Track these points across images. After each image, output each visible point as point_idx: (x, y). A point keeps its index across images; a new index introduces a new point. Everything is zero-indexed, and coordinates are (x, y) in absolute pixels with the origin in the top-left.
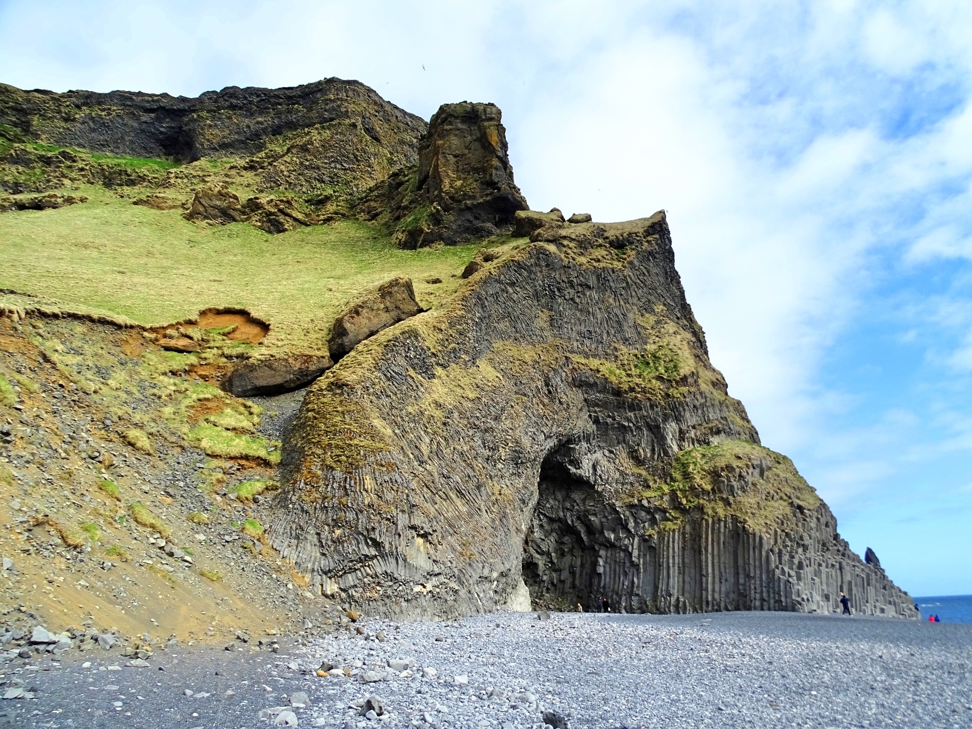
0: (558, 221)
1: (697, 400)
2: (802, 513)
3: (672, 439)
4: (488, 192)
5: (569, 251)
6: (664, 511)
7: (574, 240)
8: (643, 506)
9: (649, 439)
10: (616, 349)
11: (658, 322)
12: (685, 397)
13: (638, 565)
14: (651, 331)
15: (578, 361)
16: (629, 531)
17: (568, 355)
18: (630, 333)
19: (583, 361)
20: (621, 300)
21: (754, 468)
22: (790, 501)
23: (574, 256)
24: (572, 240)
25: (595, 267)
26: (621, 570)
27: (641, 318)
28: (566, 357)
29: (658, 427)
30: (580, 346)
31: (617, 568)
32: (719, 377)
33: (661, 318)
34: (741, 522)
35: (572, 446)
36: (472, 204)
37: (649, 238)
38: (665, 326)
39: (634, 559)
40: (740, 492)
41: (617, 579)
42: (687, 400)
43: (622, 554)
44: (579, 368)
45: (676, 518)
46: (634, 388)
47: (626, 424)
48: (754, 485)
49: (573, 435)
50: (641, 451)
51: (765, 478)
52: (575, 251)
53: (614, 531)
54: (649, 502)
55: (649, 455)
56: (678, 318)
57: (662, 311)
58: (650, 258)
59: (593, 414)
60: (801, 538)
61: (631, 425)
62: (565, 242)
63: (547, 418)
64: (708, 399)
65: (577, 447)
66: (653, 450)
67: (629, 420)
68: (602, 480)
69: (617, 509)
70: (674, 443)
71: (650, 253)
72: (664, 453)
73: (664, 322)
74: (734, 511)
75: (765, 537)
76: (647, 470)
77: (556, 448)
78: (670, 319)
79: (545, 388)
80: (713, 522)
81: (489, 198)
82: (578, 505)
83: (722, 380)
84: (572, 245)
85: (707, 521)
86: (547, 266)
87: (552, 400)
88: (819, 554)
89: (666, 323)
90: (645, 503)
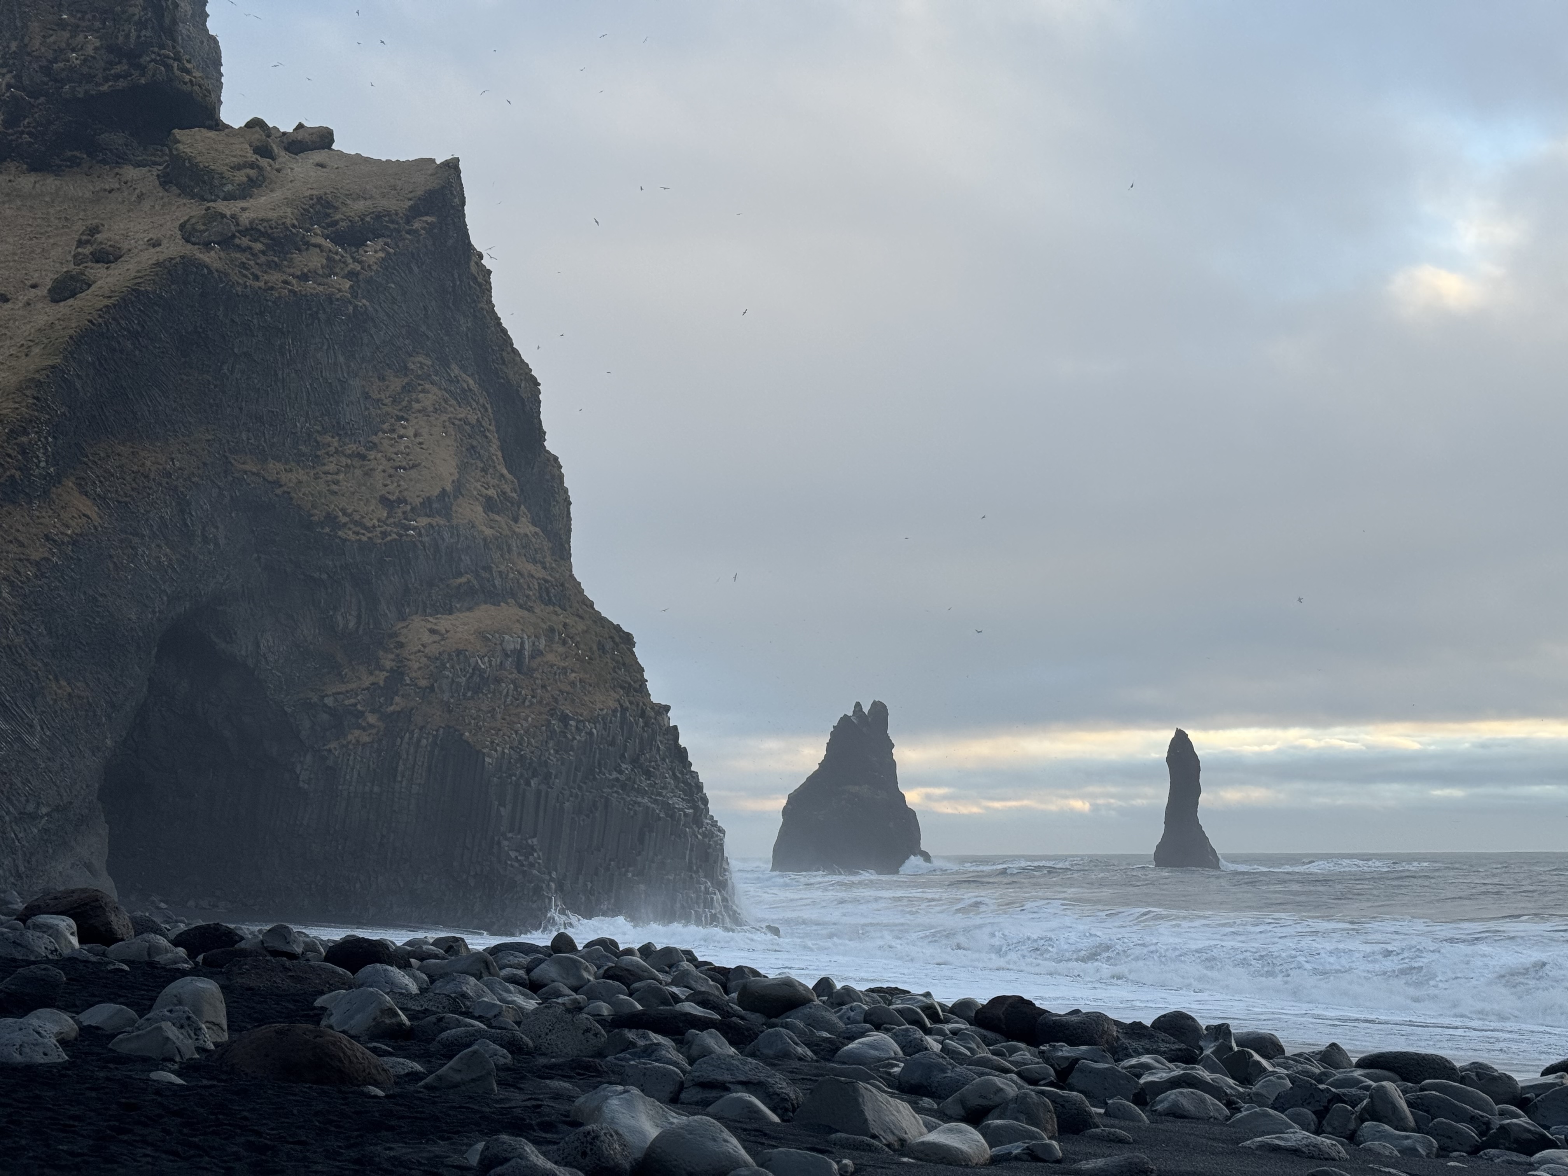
1: (443, 540)
3: (388, 602)
4: (118, 69)
5: (250, 261)
6: (359, 715)
7: (263, 234)
8: (325, 705)
9: (354, 600)
10: (318, 445)
11: (408, 388)
13: (304, 794)
14: (390, 409)
15: (248, 468)
16: (301, 743)
17: (228, 455)
18: (350, 415)
19: (254, 467)
20: (338, 354)
21: (506, 656)
22: (554, 706)
23: (257, 271)
24: (260, 238)
25: (294, 292)
26: (281, 801)
27: (376, 382)
28: (223, 461)
29: (368, 582)
30: (252, 440)
31: (275, 797)
33: (417, 381)
35: (221, 608)
36: (86, 92)
37: (417, 225)
38: (420, 396)
39: (301, 784)
42: (426, 539)
43: (286, 776)
44: (244, 480)
45: (372, 726)
46: (336, 517)
47: (316, 575)
49: (223, 592)
50: (339, 618)
52: (264, 260)
54: (336, 700)
55: (351, 625)
57: (421, 367)
58: (413, 264)
59: (263, 557)
61: (324, 576)
62: (245, 241)
63: (173, 569)
64: (462, 538)
65: (230, 610)
66: (359, 617)
67: (320, 569)
68: (267, 662)
69: (286, 709)
70: (393, 609)
72: (374, 623)
73: (420, 388)
74: (454, 720)
76: (344, 649)
77: (190, 614)
78: (434, 383)
80: (420, 737)
81: (122, 84)
84: (258, 246)
86: (204, 295)
89: (425, 391)
90: (329, 701)
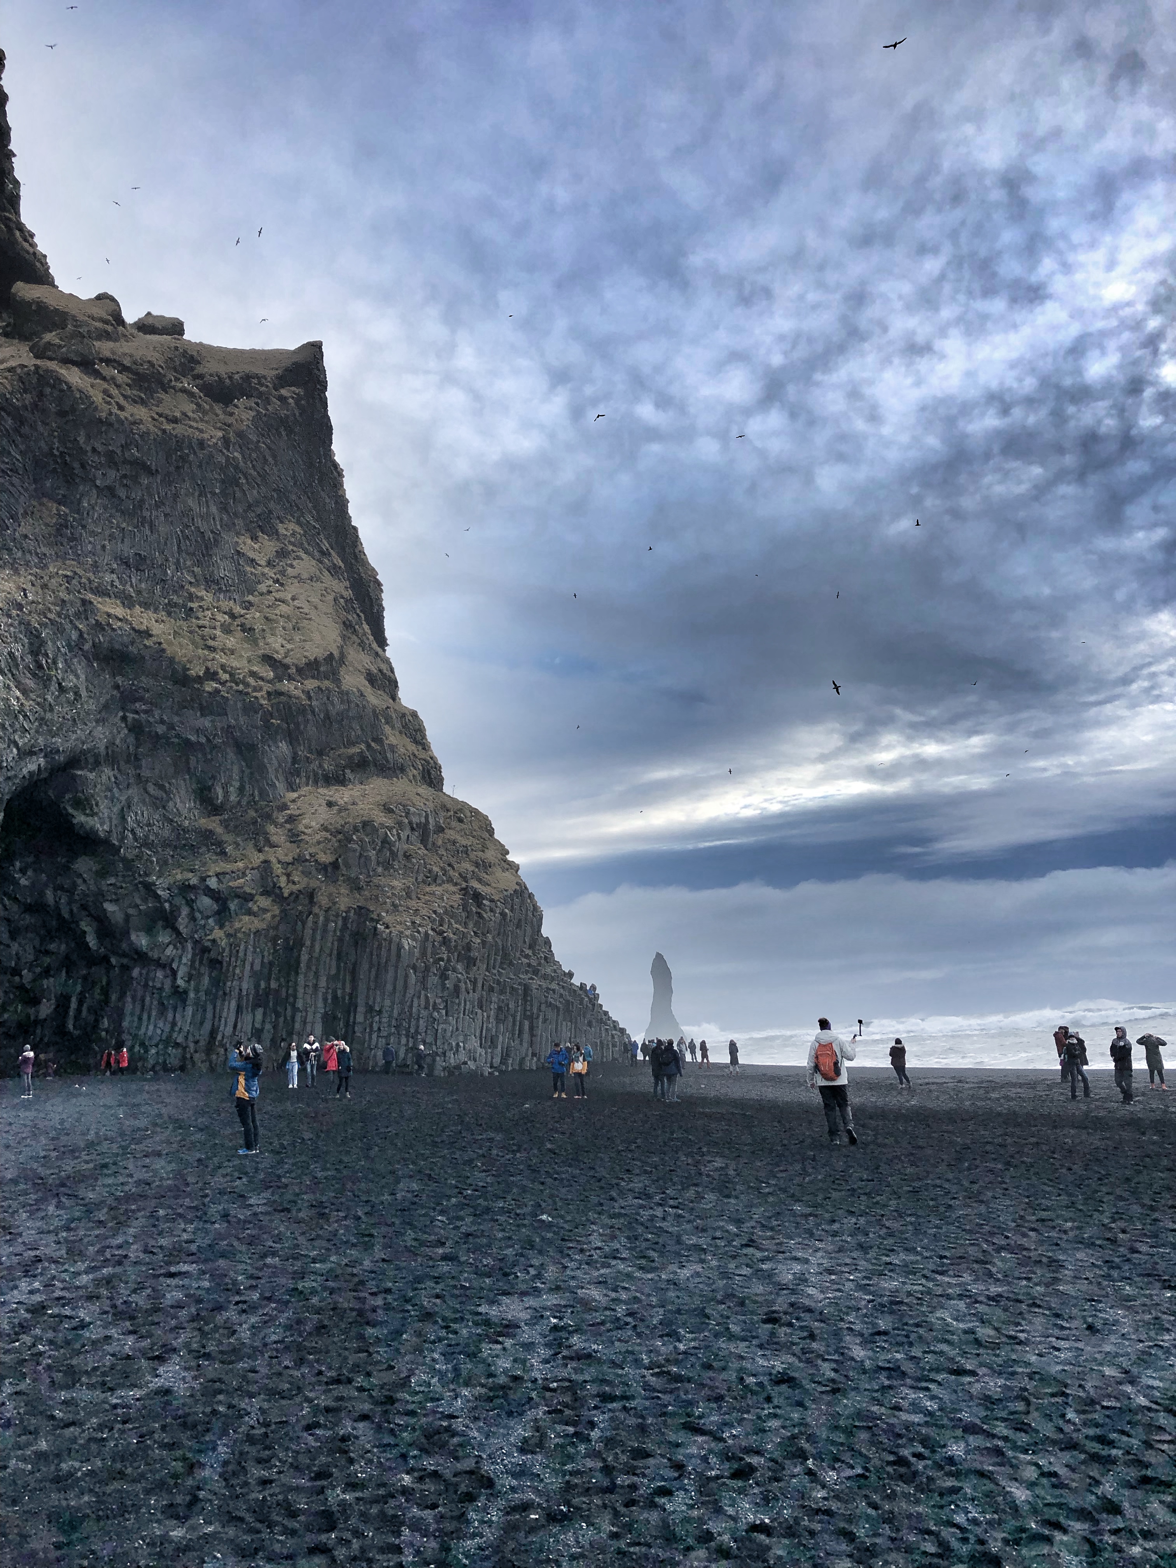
0: (106, 322)
1: (333, 704)
2: (479, 905)
3: (277, 771)
5: (114, 392)
6: (247, 898)
7: (127, 369)
8: (207, 888)
9: (236, 769)
10: (191, 597)
11: (282, 554)
12: (310, 698)
13: (186, 992)
14: (266, 570)
15: (112, 611)
16: (178, 933)
17: (90, 596)
18: (224, 570)
19: (119, 611)
20: (211, 503)
21: (413, 829)
22: (464, 885)
23: (122, 401)
24: (123, 369)
25: (164, 431)
26: (155, 1003)
27: (249, 541)
28: (84, 602)
29: (253, 747)
30: (117, 583)
31: (148, 999)
32: (384, 667)
33: (291, 547)
34: (372, 920)
35: (79, 773)
37: (284, 392)
38: (295, 563)
39: (180, 982)
40: (380, 870)
41: (145, 1017)
42: (314, 703)
43: (160, 974)
44: (109, 624)
45: (265, 911)
46: (216, 673)
47: (193, 738)
48: (407, 857)
49: (83, 752)
50: (219, 789)
51: (430, 846)
52: (129, 392)
53: (149, 930)
54: (220, 881)
55: (233, 797)
56: (322, 553)
57: (293, 534)
58: (282, 430)
59: (130, 716)
60: (468, 947)
61: (203, 740)
62: (108, 371)
63: (25, 716)
64: (353, 705)
65: (92, 776)
66: (242, 788)
67: (198, 731)
68: (135, 839)
69: (159, 892)
70: (281, 778)
71: (283, 421)
72: (260, 794)
73: (293, 555)
74: (366, 900)
75: (406, 944)
76: (225, 824)
77: (44, 775)
78: (306, 552)
79: (29, 659)
80: (327, 920)
82: (84, 881)
83: (389, 673)
84: (122, 378)
85: (317, 916)
86: (62, 414)
87: (45, 682)
88: (495, 971)
89: (299, 558)
90: (213, 883)
